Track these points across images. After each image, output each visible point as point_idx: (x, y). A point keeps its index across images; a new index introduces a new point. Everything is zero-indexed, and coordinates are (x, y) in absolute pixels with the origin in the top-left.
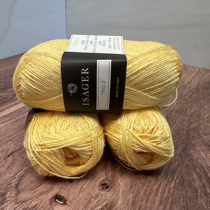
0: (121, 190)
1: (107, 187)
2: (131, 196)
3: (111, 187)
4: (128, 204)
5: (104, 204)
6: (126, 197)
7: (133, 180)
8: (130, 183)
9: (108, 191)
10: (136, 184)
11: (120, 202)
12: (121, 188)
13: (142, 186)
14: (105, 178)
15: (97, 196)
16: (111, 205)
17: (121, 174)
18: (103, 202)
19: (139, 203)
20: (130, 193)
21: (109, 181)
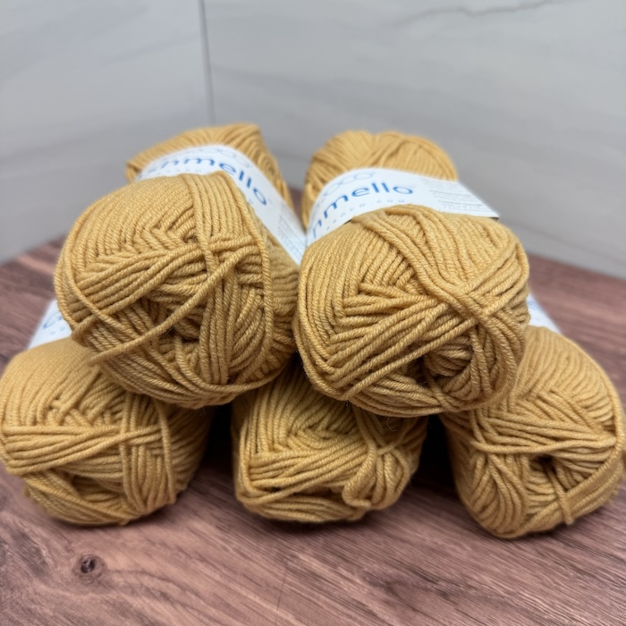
0: (68, 594)
1: (84, 570)
2: (47, 611)
3: (81, 576)
4: (32, 601)
5: (49, 560)
6: (48, 601)
8: (80, 615)
9: (73, 571)
11: (42, 587)
12: (73, 596)
14: (109, 567)
15: (68, 550)
16: (42, 571)
17: (112, 602)
18: (54, 560)
20: (54, 611)
21: (100, 575)
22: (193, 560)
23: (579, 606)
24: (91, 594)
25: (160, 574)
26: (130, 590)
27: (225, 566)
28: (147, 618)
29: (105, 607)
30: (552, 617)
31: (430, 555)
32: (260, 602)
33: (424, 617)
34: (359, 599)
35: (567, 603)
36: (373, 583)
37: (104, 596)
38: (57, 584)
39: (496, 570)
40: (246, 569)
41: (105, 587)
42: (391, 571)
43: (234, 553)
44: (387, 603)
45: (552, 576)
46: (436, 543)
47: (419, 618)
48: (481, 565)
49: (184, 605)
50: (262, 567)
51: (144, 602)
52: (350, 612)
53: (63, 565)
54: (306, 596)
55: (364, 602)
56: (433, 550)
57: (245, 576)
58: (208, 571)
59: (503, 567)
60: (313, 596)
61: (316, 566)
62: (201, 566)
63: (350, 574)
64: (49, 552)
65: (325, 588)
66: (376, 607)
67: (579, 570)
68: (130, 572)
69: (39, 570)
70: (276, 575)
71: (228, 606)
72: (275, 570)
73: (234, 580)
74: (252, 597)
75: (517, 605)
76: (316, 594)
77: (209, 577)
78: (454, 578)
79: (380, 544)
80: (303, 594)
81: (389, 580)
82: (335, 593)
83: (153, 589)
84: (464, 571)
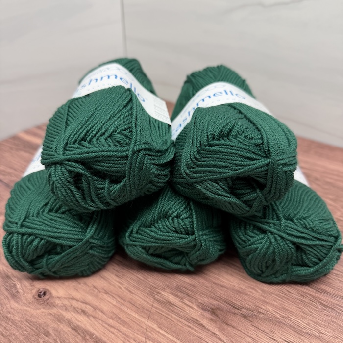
0: (29, 309)
1: (39, 296)
2: (17, 318)
3: (38, 300)
4: (9, 312)
5: (20, 290)
6: (18, 313)
7: (38, 326)
8: (35, 321)
9: (33, 296)
10: (31, 329)
11: (15, 305)
12: (32, 310)
13: (24, 335)
14: (54, 295)
15: (32, 286)
16: (16, 296)
17: (53, 314)
18: (23, 290)
19: (4, 324)
20: (21, 318)
21: (48, 299)
22: (102, 293)
23: (325, 325)
24: (43, 310)
25: (82, 300)
26: (64, 308)
27: (119, 297)
28: (73, 324)
29: (49, 317)
30: (308, 331)
31: (237, 294)
32: (138, 317)
33: (232, 328)
34: (195, 318)
35: (317, 323)
36: (204, 309)
37: (49, 311)
38: (24, 303)
39: (276, 303)
40: (131, 299)
41: (50, 305)
42: (214, 302)
43: (125, 290)
44: (211, 320)
45: (308, 308)
46: (241, 288)
47: (230, 329)
48: (267, 301)
49: (94, 317)
50: (140, 298)
51: (72, 315)
52: (190, 325)
53: (28, 293)
54: (165, 315)
55: (198, 319)
56: (240, 292)
57: (130, 302)
58: (109, 299)
59: (280, 302)
60: (168, 315)
61: (172, 298)
62: (105, 296)
63: (190, 303)
64: (21, 286)
65: (176, 311)
66: (205, 322)
67: (324, 305)
68: (66, 298)
69: (15, 296)
70: (148, 303)
71: (120, 318)
72: (148, 300)
73: (124, 305)
74: (133, 314)
75: (288, 324)
76: (171, 314)
77: (110, 302)
78: (251, 307)
79: (208, 288)
80: (163, 314)
81: (213, 307)
82: (182, 314)
83: (78, 308)
84: (257, 304)
